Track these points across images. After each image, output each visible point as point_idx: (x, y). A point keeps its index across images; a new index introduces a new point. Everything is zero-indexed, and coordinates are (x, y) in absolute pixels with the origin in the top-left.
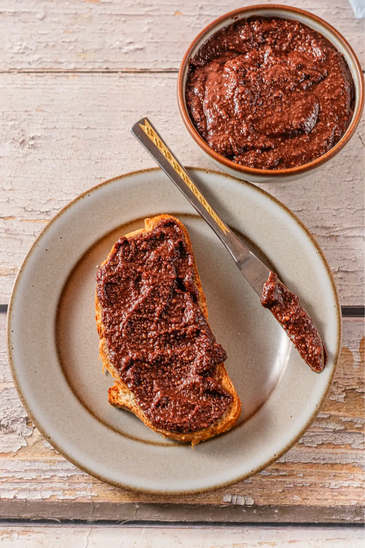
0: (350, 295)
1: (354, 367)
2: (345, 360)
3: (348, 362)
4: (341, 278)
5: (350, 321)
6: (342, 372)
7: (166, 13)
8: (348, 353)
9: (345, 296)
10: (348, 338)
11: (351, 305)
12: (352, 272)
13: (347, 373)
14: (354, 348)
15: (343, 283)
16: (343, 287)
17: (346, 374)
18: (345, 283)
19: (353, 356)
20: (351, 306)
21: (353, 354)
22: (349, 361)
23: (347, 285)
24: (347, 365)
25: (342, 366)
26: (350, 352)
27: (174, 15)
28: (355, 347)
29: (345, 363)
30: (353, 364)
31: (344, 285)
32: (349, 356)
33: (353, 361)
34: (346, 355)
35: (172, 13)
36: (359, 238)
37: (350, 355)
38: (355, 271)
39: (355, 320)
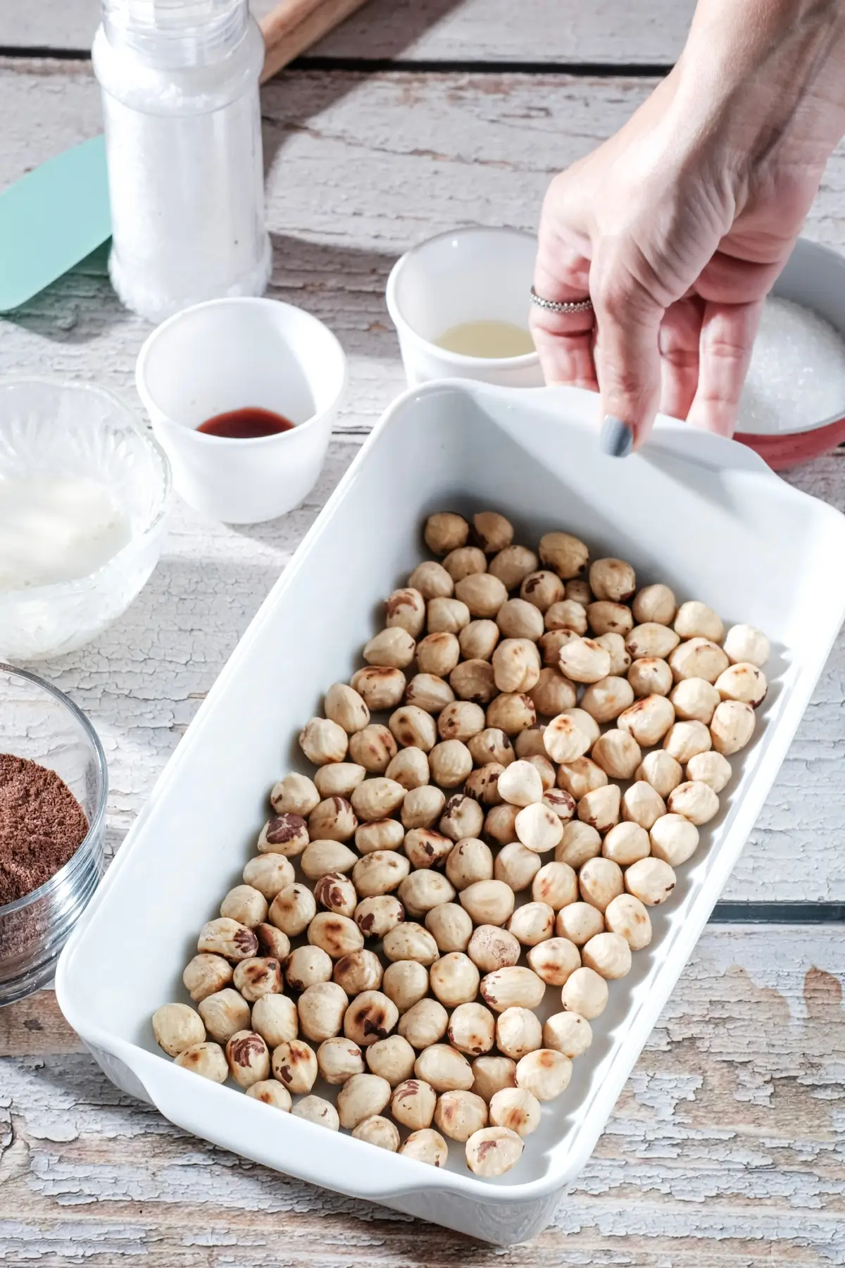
0: (777, 879)
1: (791, 1029)
2: (769, 1015)
3: (777, 1020)
4: (756, 844)
5: (779, 933)
6: (764, 1041)
7: (351, 326)
8: (777, 1000)
9: (766, 881)
10: (776, 968)
11: (780, 898)
12: (781, 831)
13: (774, 1042)
14: (790, 989)
15: (760, 854)
16: (762, 863)
17: (773, 1046)
18: (766, 855)
19: (788, 1006)
20: (782, 902)
21: (789, 1001)
22: (780, 1016)
23: (771, 859)
24: (775, 1025)
25: (763, 1028)
26: (780, 997)
27: (368, 330)
28: (794, 987)
29: (770, 1021)
30: (790, 1024)
31: (763, 858)
32: (780, 1007)
33: (788, 1017)
34: (772, 1004)
35: (366, 326)
36: (795, 763)
37: (781, 1004)
38: (789, 830)
39: (791, 931)
